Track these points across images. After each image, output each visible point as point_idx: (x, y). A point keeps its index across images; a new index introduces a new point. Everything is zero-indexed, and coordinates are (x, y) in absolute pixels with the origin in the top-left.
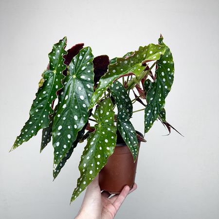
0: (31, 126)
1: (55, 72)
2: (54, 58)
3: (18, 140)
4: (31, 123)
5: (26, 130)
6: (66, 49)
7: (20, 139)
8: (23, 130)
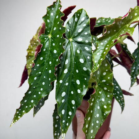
0: (30, 96)
1: (50, 36)
2: (48, 21)
3: (18, 112)
4: (30, 92)
5: (26, 101)
6: (62, 10)
7: (19, 111)
8: (22, 102)
